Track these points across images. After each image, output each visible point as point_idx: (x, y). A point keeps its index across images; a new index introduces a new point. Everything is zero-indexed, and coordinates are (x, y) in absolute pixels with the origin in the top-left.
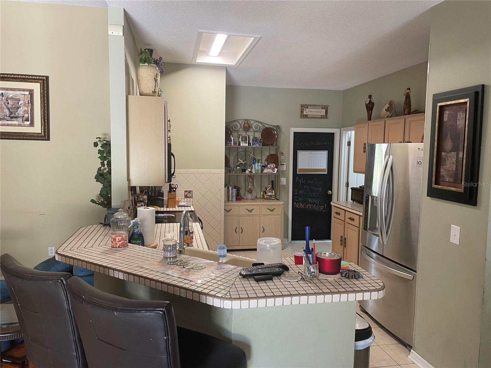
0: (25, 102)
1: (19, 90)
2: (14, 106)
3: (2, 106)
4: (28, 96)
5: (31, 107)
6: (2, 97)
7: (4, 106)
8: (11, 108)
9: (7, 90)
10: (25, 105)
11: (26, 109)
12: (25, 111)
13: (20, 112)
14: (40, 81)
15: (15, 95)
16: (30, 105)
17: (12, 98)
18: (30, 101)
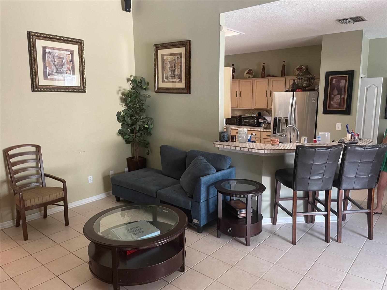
0: (67, 61)
1: (63, 50)
2: (59, 64)
3: (50, 63)
4: (69, 55)
5: (72, 65)
6: (50, 55)
7: (51, 63)
8: (57, 65)
9: (54, 49)
10: (67, 63)
11: (69, 66)
12: (68, 68)
13: (64, 69)
14: (78, 44)
15: (60, 54)
16: (71, 63)
17: (57, 57)
18: (71, 60)
